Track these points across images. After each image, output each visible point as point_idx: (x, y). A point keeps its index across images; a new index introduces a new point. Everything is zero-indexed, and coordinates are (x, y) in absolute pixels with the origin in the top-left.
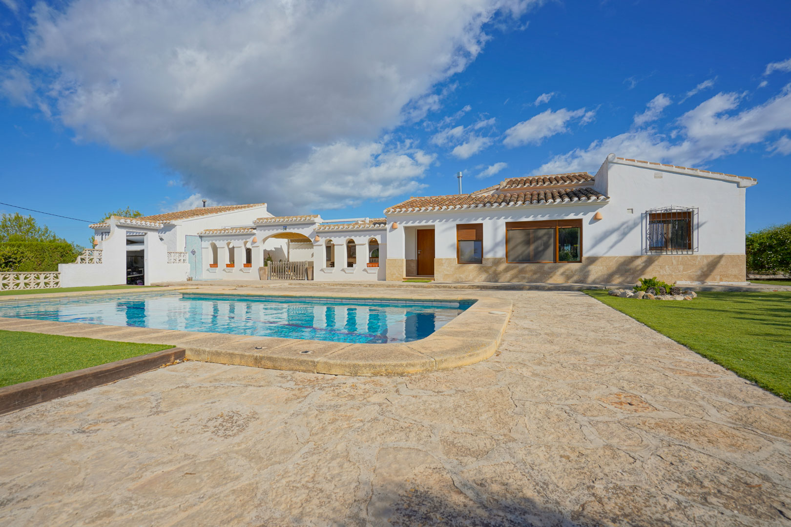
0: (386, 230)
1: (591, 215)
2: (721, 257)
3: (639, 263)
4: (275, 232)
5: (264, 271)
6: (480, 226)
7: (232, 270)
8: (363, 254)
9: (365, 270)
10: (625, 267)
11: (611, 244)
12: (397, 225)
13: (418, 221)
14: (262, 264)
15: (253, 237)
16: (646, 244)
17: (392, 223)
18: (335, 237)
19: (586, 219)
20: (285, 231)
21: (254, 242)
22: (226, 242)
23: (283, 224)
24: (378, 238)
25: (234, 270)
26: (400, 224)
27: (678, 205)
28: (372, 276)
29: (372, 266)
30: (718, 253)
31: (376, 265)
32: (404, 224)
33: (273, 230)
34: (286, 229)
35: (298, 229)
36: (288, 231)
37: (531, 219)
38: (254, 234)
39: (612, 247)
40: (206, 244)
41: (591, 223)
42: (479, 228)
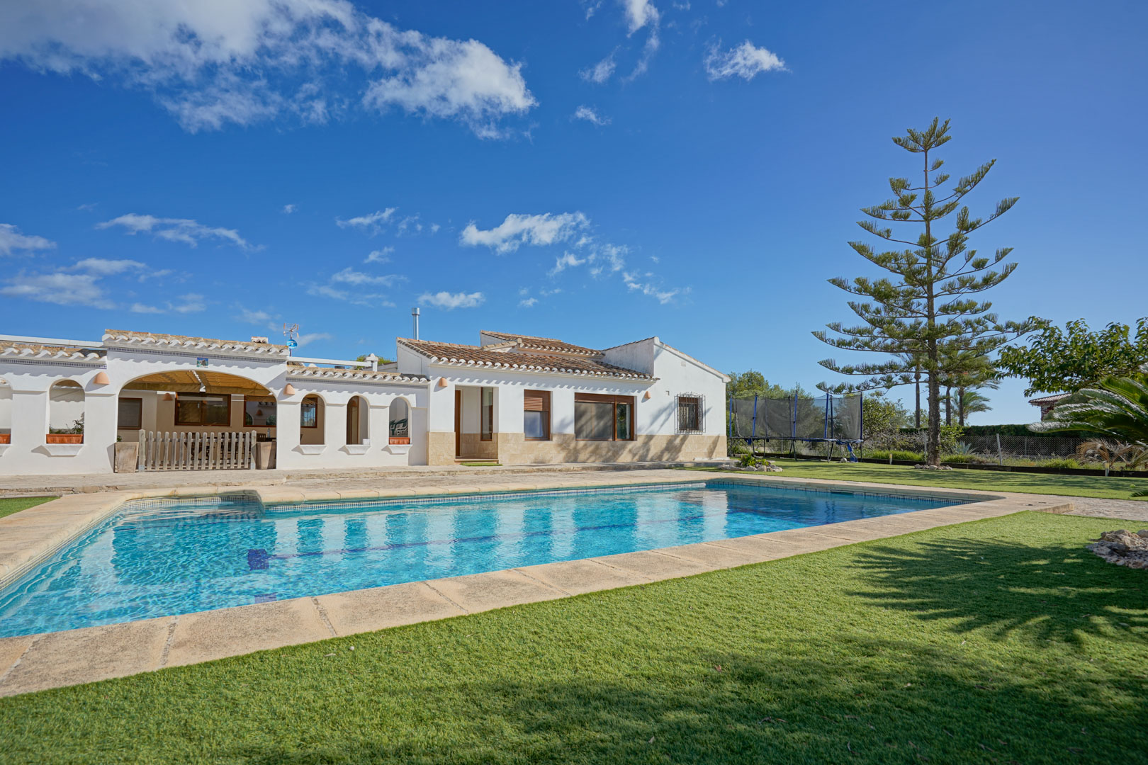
0: (426, 387)
1: (643, 393)
2: (718, 437)
3: (678, 441)
4: (172, 367)
5: (131, 451)
6: (549, 393)
7: (3, 449)
8: (378, 423)
9: (386, 449)
12: (447, 381)
13: (477, 380)
15: (96, 371)
16: (677, 425)
17: (439, 378)
18: (330, 391)
19: (639, 396)
20: (202, 368)
23: (195, 351)
24: (412, 399)
25: (8, 449)
26: (450, 380)
28: (400, 456)
29: (399, 443)
30: (716, 434)
31: (405, 441)
32: (457, 382)
33: (165, 362)
34: (205, 364)
35: (242, 367)
36: (211, 367)
37: (604, 392)
38: (99, 365)
39: (662, 425)
41: (643, 401)
42: (546, 396)
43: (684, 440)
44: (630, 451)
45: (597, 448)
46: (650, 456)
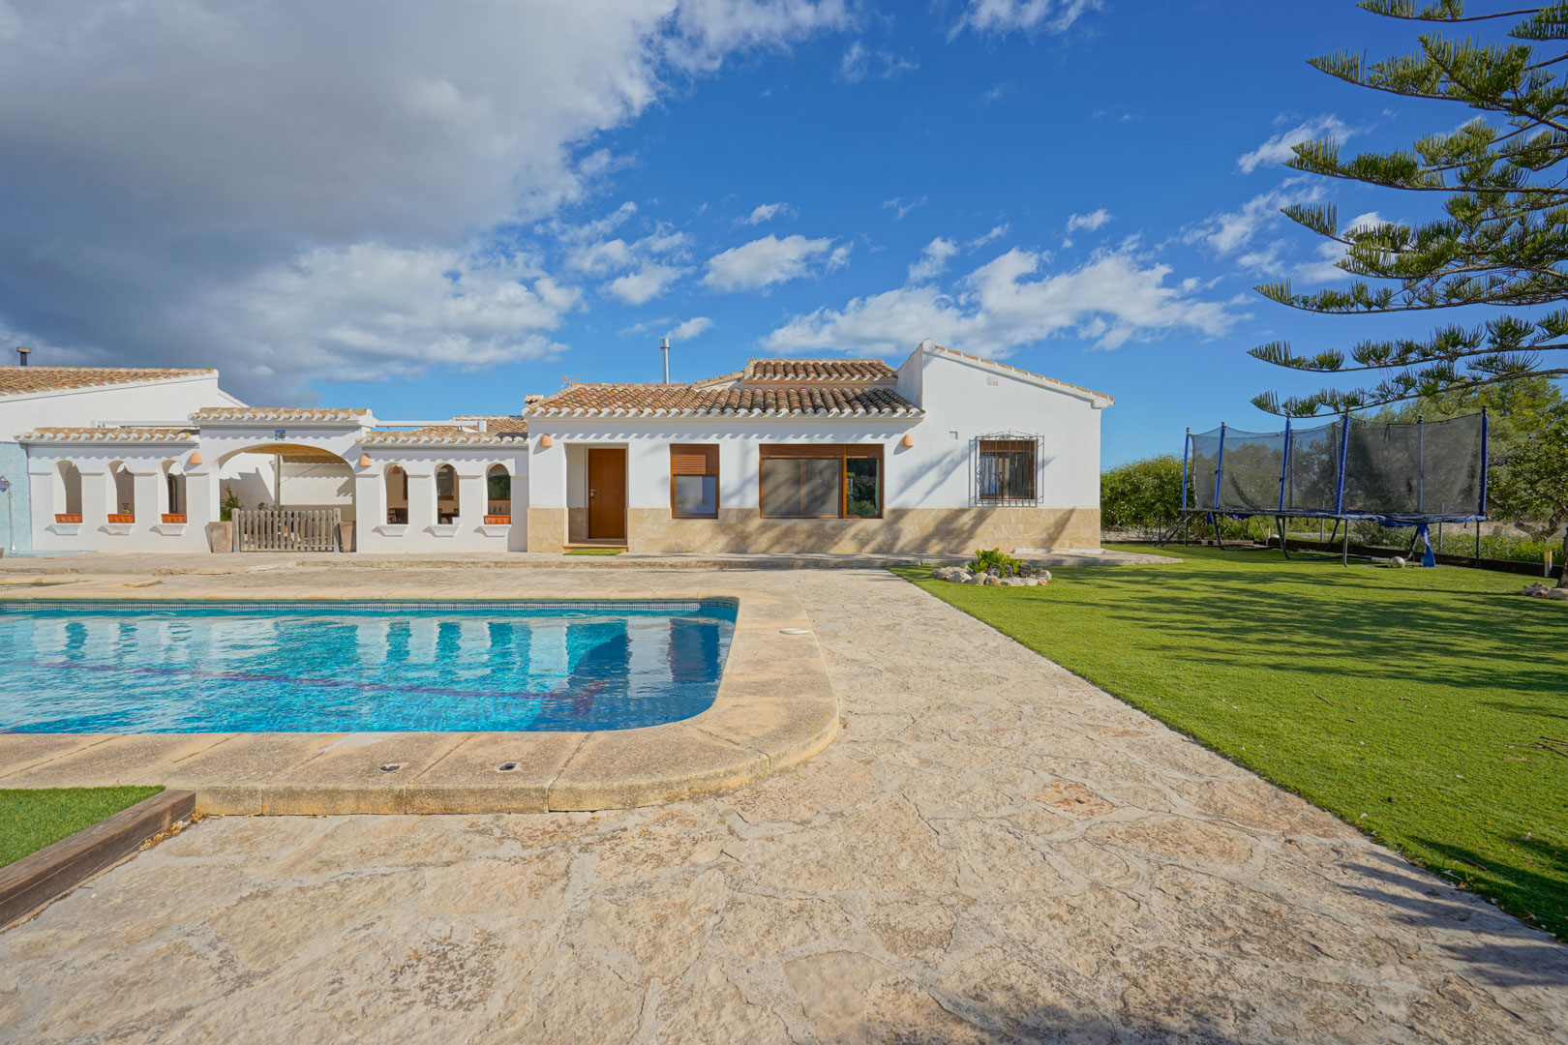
0: (526, 448)
1: (897, 438)
2: (1072, 511)
3: (966, 519)
4: (253, 442)
5: (222, 531)
6: (715, 448)
7: (128, 528)
8: (474, 495)
9: (479, 530)
10: (948, 528)
11: (926, 489)
12: (551, 440)
13: (594, 435)
14: (215, 516)
15: (192, 450)
16: (975, 490)
17: (540, 435)
18: (409, 459)
19: (890, 445)
20: (280, 441)
21: (191, 464)
22: (107, 461)
23: (275, 424)
24: (510, 466)
25: (133, 528)
26: (556, 438)
27: (1018, 431)
28: (497, 541)
29: (497, 523)
30: (1070, 507)
31: (505, 520)
32: (565, 439)
33: (247, 437)
34: (282, 437)
35: (316, 437)
36: (287, 440)
37: (802, 440)
38: (193, 445)
39: (928, 493)
40: (47, 465)
41: (897, 452)
42: (711, 453)
43: (981, 517)
44: (855, 536)
45: (788, 533)
46: (900, 544)
